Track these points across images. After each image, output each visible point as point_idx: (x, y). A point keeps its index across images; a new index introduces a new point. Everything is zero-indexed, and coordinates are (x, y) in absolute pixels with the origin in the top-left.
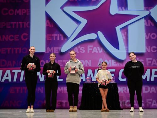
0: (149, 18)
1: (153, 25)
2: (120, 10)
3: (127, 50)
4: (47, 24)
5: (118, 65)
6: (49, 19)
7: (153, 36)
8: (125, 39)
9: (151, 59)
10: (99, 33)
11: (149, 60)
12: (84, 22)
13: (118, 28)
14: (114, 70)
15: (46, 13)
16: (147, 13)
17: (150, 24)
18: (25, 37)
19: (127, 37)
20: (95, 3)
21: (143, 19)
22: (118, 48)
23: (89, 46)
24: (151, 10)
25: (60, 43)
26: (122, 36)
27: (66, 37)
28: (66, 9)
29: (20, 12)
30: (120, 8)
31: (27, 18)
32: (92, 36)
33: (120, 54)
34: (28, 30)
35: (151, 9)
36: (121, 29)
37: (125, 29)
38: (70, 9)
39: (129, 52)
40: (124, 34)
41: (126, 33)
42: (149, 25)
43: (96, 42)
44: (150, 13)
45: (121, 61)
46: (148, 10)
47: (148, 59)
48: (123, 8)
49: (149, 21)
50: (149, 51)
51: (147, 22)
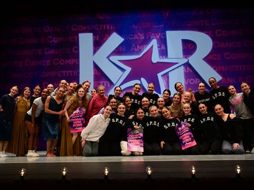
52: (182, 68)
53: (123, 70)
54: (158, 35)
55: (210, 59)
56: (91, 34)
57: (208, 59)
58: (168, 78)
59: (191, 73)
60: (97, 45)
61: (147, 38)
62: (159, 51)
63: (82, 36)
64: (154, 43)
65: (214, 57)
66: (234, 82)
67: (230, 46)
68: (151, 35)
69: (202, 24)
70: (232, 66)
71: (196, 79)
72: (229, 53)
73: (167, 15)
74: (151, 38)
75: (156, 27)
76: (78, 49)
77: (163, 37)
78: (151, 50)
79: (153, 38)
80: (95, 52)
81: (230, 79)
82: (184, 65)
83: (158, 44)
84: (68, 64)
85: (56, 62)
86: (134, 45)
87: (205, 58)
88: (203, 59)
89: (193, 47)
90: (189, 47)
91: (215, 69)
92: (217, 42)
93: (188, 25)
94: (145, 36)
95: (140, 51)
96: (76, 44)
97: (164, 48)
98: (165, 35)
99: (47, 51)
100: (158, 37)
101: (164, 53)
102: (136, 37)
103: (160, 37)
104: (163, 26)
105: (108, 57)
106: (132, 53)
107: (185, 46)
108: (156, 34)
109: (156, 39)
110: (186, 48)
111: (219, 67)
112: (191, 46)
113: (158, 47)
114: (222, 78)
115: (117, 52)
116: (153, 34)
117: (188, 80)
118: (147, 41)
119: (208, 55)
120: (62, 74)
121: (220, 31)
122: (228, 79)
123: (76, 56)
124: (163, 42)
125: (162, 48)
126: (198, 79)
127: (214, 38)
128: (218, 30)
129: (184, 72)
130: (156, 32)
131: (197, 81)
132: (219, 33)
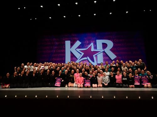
4: (71, 54)
6: (71, 53)
10: (88, 57)
12: (83, 54)
13: (94, 56)
15: (71, 51)
16: (103, 51)
18: (64, 59)
19: (97, 58)
20: (86, 48)
23: (84, 62)
24: (105, 50)
25: (75, 61)
26: (95, 58)
27: (77, 59)
28: (77, 50)
29: (62, 51)
31: (64, 53)
32: (85, 58)
33: (95, 64)
34: (65, 57)
37: (96, 56)
38: (78, 50)
39: (98, 63)
43: (87, 60)
46: (104, 49)
50: (104, 63)
51: (103, 53)
52: (102, 53)
53: (81, 54)
56: (70, 41)
57: (111, 50)
58: (97, 57)
59: (105, 55)
60: (72, 45)
63: (66, 42)
64: (92, 44)
65: (114, 49)
67: (120, 45)
69: (109, 37)
70: (120, 52)
72: (119, 48)
73: (97, 34)
74: (91, 42)
75: (93, 38)
76: (65, 47)
80: (71, 47)
81: (120, 57)
83: (93, 44)
84: (61, 52)
85: (57, 51)
86: (85, 45)
90: (105, 46)
91: (114, 53)
92: (115, 44)
93: (104, 38)
94: (89, 42)
95: (87, 47)
96: (64, 44)
98: (96, 41)
99: (54, 47)
101: (95, 48)
102: (86, 42)
103: (94, 42)
104: (95, 38)
105: (76, 49)
106: (84, 48)
110: (103, 46)
114: (116, 57)
115: (79, 47)
117: (104, 57)
118: (89, 43)
119: (112, 48)
120: (59, 55)
123: (65, 49)
124: (95, 44)
127: (114, 42)
129: (103, 55)
130: (93, 40)
131: (107, 58)
132: (115, 40)
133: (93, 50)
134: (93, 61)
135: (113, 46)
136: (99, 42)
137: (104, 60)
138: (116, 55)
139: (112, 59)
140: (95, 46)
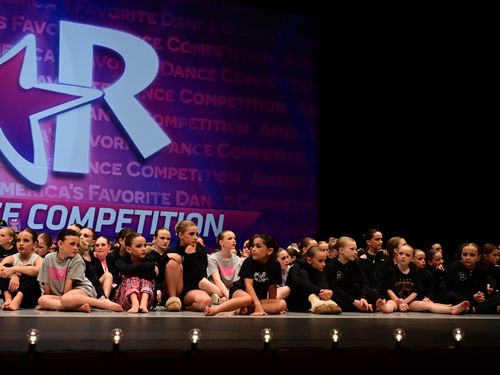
0: (100, 105)
1: (107, 119)
2: (42, 81)
3: (51, 164)
5: (30, 194)
7: (107, 142)
8: (47, 141)
9: (98, 187)
11: (94, 190)
13: (34, 119)
14: (19, 206)
16: (97, 94)
17: (103, 118)
19: (52, 138)
21: (90, 105)
22: (32, 161)
24: (106, 90)
26: (43, 136)
30: (42, 77)
35: (106, 87)
36: (39, 121)
37: (50, 123)
39: (55, 169)
40: (47, 130)
41: (50, 130)
42: (100, 119)
44: (103, 95)
45: (36, 188)
46: (99, 87)
47: (91, 187)
48: (49, 78)
49: (101, 111)
50: (96, 172)
51: (97, 113)
52: (89, 109)
54: (40, 27)
55: (150, 97)
57: (147, 98)
58: (54, 127)
59: (106, 123)
61: (14, 28)
62: (38, 62)
64: (29, 42)
65: (159, 95)
66: (195, 152)
67: (194, 77)
68: (24, 22)
69: (141, 21)
70: (195, 119)
71: (117, 139)
72: (190, 92)
74: (24, 30)
75: (36, 5)
77: (52, 34)
78: (19, 59)
79: (28, 32)
81: (187, 146)
82: (94, 103)
83: (38, 46)
87: (141, 94)
88: (135, 96)
89: (116, 67)
90: (108, 66)
91: (158, 120)
92: (169, 64)
93: (111, 16)
94: (9, 23)
97: (52, 58)
98: (56, 30)
100: (40, 31)
101: (50, 69)
103: (45, 32)
104: (53, 6)
107: (101, 60)
108: (36, 22)
109: (35, 34)
110: (100, 66)
111: (168, 118)
112: (113, 64)
113: (38, 54)
114: (170, 142)
116: (28, 21)
117: (99, 137)
119: (148, 89)
121: (177, 41)
122: (183, 145)
124: (50, 44)
125: (47, 57)
126: (119, 138)
127: (163, 55)
128: (173, 38)
129: (93, 120)
130: (36, 18)
131: (117, 143)
132: (174, 45)
133: (29, 78)
134: (27, 152)
135: (159, 76)
136: (78, 40)
137: (98, 153)
138: (169, 130)
139: (146, 155)
140: (49, 57)
